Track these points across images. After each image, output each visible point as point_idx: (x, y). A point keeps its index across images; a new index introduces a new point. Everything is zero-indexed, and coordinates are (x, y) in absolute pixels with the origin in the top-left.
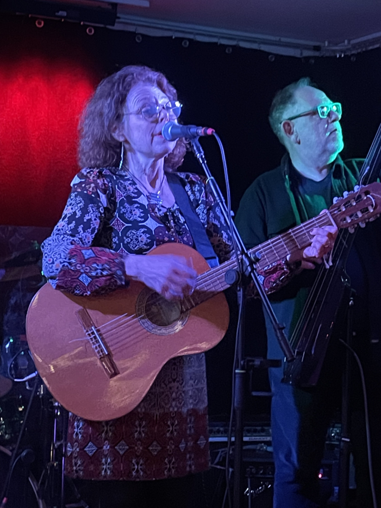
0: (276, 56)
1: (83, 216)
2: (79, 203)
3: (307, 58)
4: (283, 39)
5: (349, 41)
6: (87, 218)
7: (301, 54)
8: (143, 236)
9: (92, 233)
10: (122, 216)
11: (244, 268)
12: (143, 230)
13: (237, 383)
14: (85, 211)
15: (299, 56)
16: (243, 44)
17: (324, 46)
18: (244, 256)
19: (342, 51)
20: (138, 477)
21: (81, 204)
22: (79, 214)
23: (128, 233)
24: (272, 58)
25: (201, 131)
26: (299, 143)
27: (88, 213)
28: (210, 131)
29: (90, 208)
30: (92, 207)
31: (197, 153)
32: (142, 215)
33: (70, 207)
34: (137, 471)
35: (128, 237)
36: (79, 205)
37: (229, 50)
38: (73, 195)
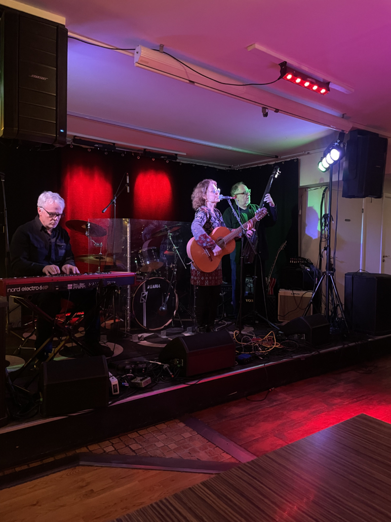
0: (219, 169)
3: (227, 170)
5: (239, 165)
16: (210, 166)
17: (232, 166)
19: (237, 168)
20: (207, 285)
37: (205, 167)
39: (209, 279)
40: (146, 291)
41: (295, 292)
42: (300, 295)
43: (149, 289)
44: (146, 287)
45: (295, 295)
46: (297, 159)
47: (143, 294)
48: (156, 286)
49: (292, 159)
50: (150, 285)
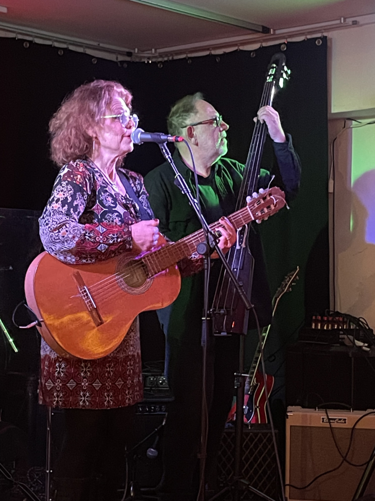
0: (98, 58)
1: (72, 201)
2: (70, 191)
3: (122, 62)
4: (101, 45)
5: (156, 50)
6: (75, 203)
7: (117, 58)
8: (117, 218)
9: (78, 215)
10: (101, 202)
12: (116, 214)
14: (74, 197)
15: (115, 60)
16: (71, 48)
17: (135, 53)
19: (149, 58)
20: (109, 407)
21: (71, 192)
22: (70, 199)
23: (106, 216)
24: (95, 61)
25: (172, 138)
26: (197, 145)
27: (76, 199)
29: (78, 196)
30: (79, 195)
31: (166, 155)
32: (113, 202)
34: (108, 402)
35: (106, 219)
36: (70, 192)
37: (61, 52)
38: (64, 183)
41: (334, 414)
42: (349, 425)
45: (335, 425)
46: (324, 39)
49: (309, 37)
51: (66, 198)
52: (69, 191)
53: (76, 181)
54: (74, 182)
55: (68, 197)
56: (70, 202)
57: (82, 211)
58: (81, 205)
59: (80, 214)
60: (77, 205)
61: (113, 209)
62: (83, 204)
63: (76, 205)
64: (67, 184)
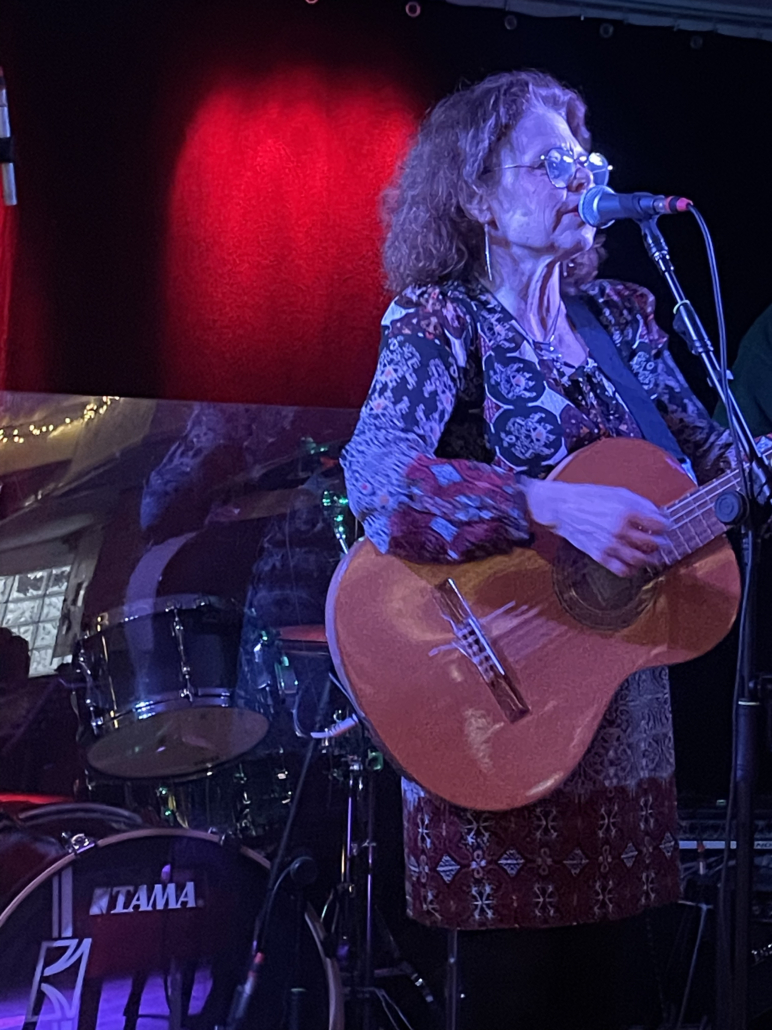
1: (420, 384)
2: (410, 358)
6: (428, 388)
8: (540, 428)
11: (756, 489)
12: (537, 417)
13: (742, 728)
16: (725, 30)
18: (754, 464)
20: (546, 921)
21: (414, 360)
22: (412, 381)
23: (510, 424)
25: (662, 204)
27: (430, 378)
28: (682, 204)
29: (433, 368)
30: (436, 366)
31: (654, 250)
32: (531, 384)
33: (390, 368)
34: (544, 908)
35: (509, 433)
36: (409, 363)
37: (697, 41)
38: (394, 343)
39: (495, 873)
40: (78, 935)
43: (108, 916)
44: (82, 902)
47: (55, 955)
48: (165, 897)
50: (110, 882)
51: (403, 378)
52: (406, 360)
53: (424, 332)
54: (421, 335)
55: (408, 376)
56: (414, 388)
57: (449, 408)
58: (444, 392)
59: (447, 418)
60: (434, 394)
61: (530, 405)
62: (450, 390)
63: (431, 393)
64: (401, 345)
